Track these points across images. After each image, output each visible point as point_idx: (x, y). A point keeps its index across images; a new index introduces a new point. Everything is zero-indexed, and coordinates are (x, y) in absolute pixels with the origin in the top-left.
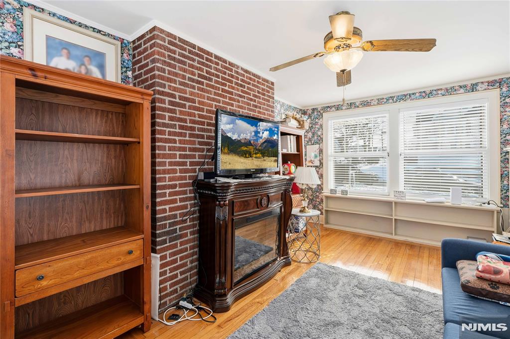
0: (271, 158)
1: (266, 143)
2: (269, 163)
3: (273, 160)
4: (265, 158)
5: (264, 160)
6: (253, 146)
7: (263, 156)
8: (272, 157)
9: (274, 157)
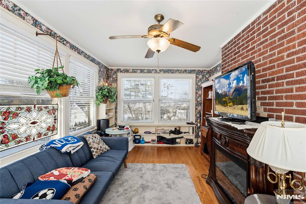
0: (239, 106)
1: (235, 92)
2: (237, 111)
3: (240, 108)
4: (235, 106)
5: (234, 108)
6: (228, 97)
7: (234, 105)
8: (239, 104)
9: (240, 105)
